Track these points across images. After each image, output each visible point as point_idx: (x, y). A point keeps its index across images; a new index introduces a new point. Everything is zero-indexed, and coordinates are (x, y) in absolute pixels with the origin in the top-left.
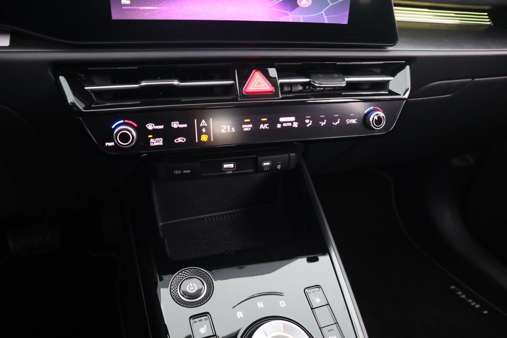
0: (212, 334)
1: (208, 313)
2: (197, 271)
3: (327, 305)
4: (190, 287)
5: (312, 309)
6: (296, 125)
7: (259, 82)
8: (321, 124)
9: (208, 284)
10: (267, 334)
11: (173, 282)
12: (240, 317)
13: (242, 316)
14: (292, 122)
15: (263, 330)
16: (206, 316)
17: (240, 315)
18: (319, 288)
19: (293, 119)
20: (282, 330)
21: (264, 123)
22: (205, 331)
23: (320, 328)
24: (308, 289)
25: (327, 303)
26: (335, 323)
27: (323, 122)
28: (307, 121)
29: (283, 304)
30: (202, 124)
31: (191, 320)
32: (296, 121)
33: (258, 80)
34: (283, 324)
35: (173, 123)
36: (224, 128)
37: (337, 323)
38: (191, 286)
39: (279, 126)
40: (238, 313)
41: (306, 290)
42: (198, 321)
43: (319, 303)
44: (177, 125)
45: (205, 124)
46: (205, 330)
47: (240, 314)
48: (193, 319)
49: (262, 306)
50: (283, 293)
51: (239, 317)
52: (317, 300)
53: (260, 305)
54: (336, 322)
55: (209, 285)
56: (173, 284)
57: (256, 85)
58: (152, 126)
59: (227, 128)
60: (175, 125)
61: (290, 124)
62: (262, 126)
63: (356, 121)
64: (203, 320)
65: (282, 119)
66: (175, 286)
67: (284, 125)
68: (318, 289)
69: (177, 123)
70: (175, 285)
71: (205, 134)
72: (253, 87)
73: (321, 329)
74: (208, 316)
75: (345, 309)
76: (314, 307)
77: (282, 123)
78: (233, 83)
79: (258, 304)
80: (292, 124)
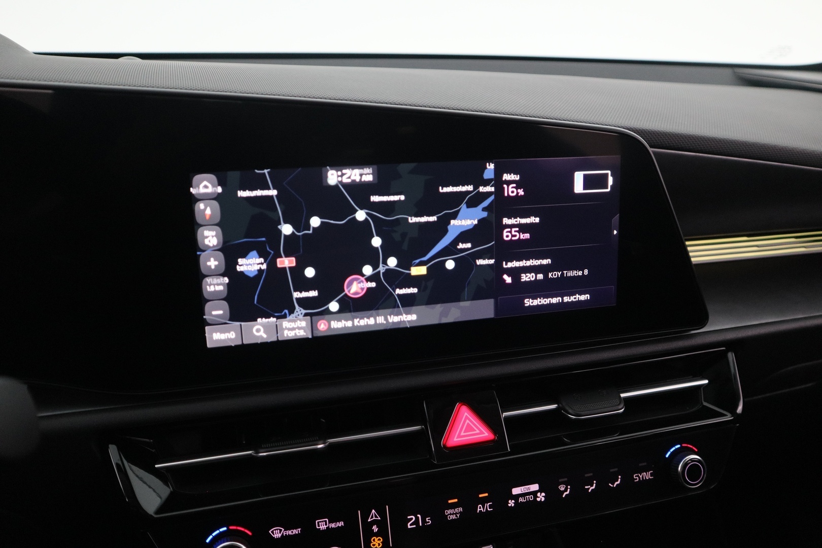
6: (541, 497)
7: (468, 424)
8: (589, 488)
14: (534, 493)
19: (535, 487)
21: (483, 501)
27: (592, 486)
28: (562, 488)
30: (372, 517)
32: (540, 491)
33: (468, 421)
35: (318, 523)
36: (412, 519)
39: (511, 503)
44: (326, 524)
45: (376, 517)
57: (464, 432)
58: (281, 530)
59: (417, 518)
60: (322, 525)
61: (531, 498)
62: (480, 508)
63: (651, 475)
65: (516, 491)
67: (521, 500)
69: (326, 521)
71: (377, 535)
72: (459, 436)
77: (516, 497)
78: (422, 429)
80: (536, 497)
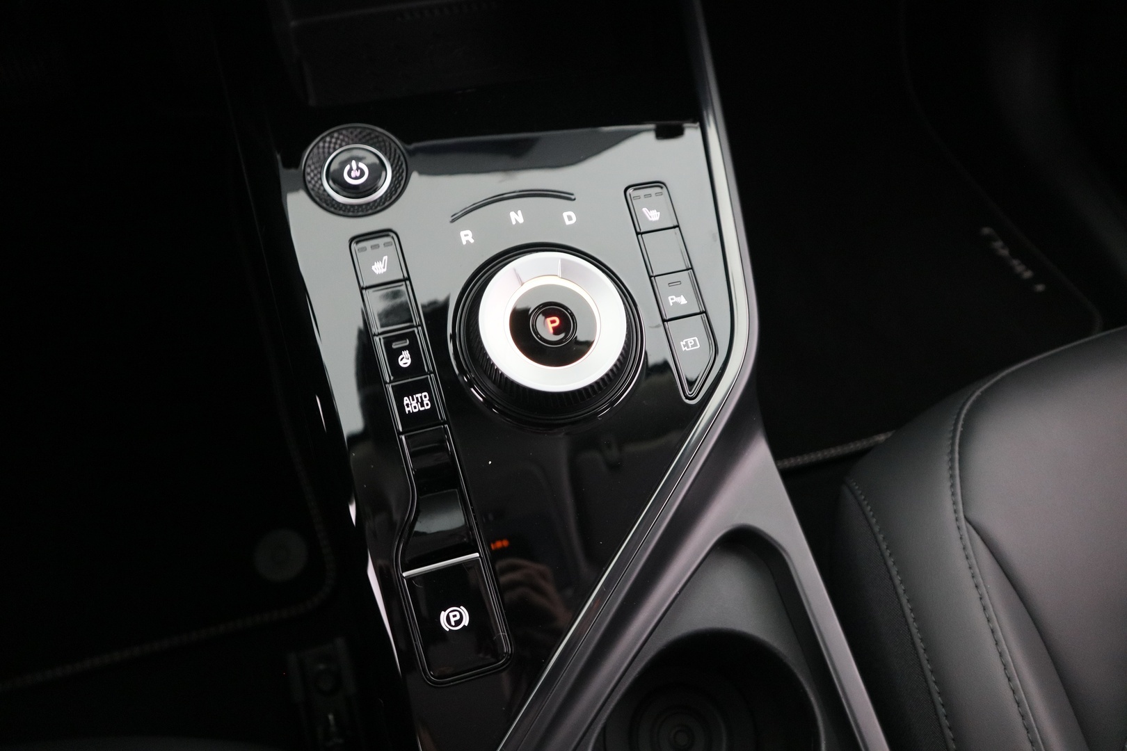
0: (401, 277)
1: (390, 230)
2: (369, 134)
3: (674, 227)
4: (351, 169)
5: (638, 234)
9: (394, 166)
10: (523, 281)
11: (312, 158)
12: (468, 241)
13: (472, 241)
15: (515, 270)
16: (388, 236)
17: (467, 238)
18: (662, 188)
20: (559, 273)
22: (385, 270)
23: (650, 277)
24: (635, 189)
25: (676, 224)
26: (687, 269)
29: (570, 218)
31: (353, 245)
34: (563, 261)
37: (692, 268)
38: (354, 167)
40: (462, 233)
41: (630, 191)
42: (369, 249)
43: (655, 222)
46: (384, 268)
47: (466, 235)
48: (357, 243)
49: (521, 220)
50: (572, 194)
51: (464, 243)
52: (652, 216)
53: (517, 217)
54: (690, 267)
55: (398, 168)
56: (310, 162)
64: (382, 246)
66: (316, 168)
68: (658, 190)
70: (317, 165)
73: (653, 278)
74: (393, 238)
75: (715, 241)
76: (642, 231)
79: (512, 215)
